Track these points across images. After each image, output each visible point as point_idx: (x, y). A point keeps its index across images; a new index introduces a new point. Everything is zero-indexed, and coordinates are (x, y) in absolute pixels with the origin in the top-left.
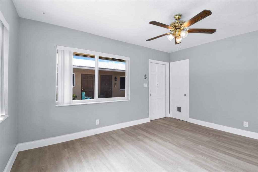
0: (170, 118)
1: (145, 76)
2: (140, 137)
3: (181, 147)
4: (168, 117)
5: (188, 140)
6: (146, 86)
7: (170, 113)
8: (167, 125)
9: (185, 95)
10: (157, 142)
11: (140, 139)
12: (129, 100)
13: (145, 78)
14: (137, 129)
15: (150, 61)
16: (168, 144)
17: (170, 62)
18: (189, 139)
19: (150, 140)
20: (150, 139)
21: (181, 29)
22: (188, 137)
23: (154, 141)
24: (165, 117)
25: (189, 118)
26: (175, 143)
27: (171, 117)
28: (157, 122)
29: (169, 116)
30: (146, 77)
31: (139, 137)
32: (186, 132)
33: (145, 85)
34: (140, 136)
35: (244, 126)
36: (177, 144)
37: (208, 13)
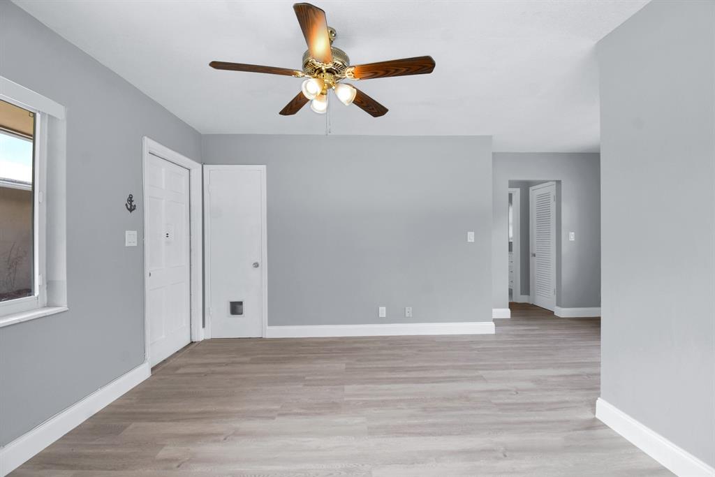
0: (205, 341)
1: (130, 199)
2: (170, 451)
3: (317, 411)
4: (201, 340)
5: (314, 385)
6: (136, 240)
7: (204, 326)
8: (220, 364)
9: (256, 265)
10: (244, 434)
11: (177, 460)
12: (64, 308)
13: (131, 210)
14: (125, 427)
15: (149, 144)
16: (279, 423)
17: (203, 164)
18: (310, 380)
19: (219, 441)
20: (216, 438)
21: (337, 75)
22: (307, 378)
23: (234, 434)
24: (189, 342)
25: (267, 327)
26: (295, 411)
27: (209, 337)
28: (177, 368)
29: (201, 335)
30: (133, 204)
31: (162, 454)
32: (288, 366)
33: (131, 238)
34: (164, 445)
35: (380, 316)
36: (302, 408)
37: (426, 66)
